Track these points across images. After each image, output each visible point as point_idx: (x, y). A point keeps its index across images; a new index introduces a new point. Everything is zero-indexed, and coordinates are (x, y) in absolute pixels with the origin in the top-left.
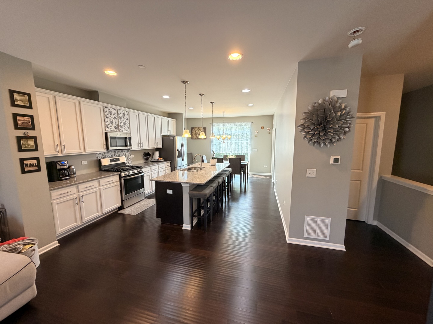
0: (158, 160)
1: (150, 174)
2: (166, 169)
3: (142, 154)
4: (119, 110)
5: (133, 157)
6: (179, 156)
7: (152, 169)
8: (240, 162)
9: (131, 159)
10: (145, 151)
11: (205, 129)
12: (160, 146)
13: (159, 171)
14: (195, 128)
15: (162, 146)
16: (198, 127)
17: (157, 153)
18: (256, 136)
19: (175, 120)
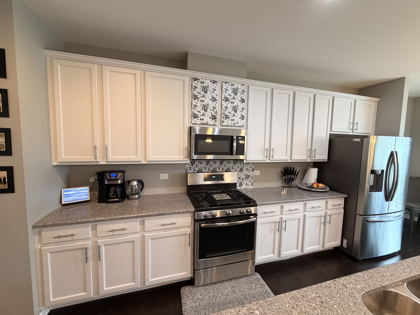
0: (312, 187)
1: (277, 219)
2: (329, 212)
4: (226, 83)
5: (256, 174)
7: (284, 209)
12: (322, 156)
13: (305, 216)
15: (327, 158)
17: (313, 174)
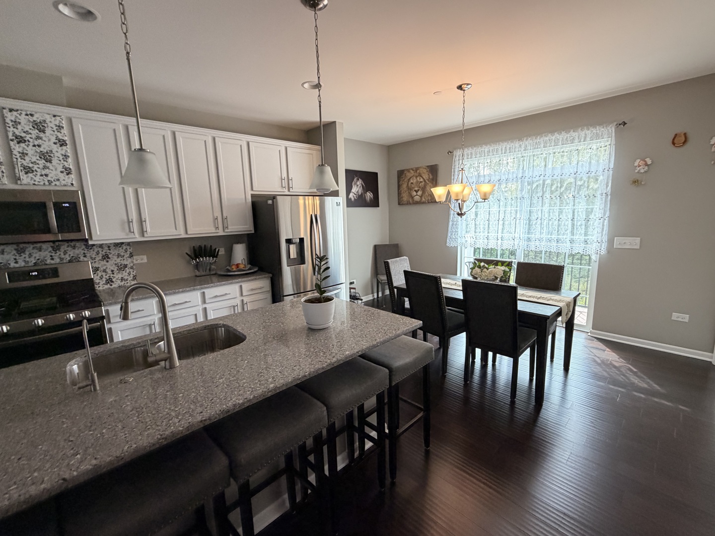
5: (139, 261)
7: (169, 304)
8: (514, 303)
9: (132, 268)
10: (197, 244)
11: (433, 170)
14: (408, 170)
15: (253, 229)
18: (636, 182)
19: (318, 147)
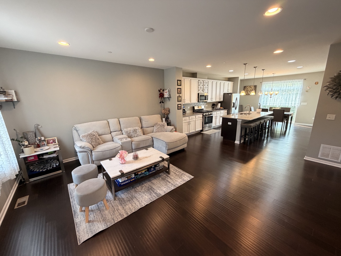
0: (220, 108)
1: (215, 116)
2: (225, 114)
3: (211, 105)
4: (204, 81)
5: (207, 106)
6: (233, 107)
7: (217, 113)
8: (284, 113)
10: (213, 103)
12: (222, 100)
13: (220, 115)
14: (247, 86)
16: (250, 85)
17: (219, 104)
19: (233, 82)
